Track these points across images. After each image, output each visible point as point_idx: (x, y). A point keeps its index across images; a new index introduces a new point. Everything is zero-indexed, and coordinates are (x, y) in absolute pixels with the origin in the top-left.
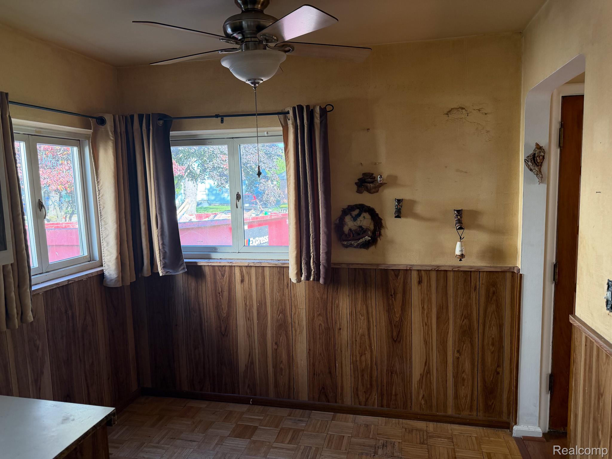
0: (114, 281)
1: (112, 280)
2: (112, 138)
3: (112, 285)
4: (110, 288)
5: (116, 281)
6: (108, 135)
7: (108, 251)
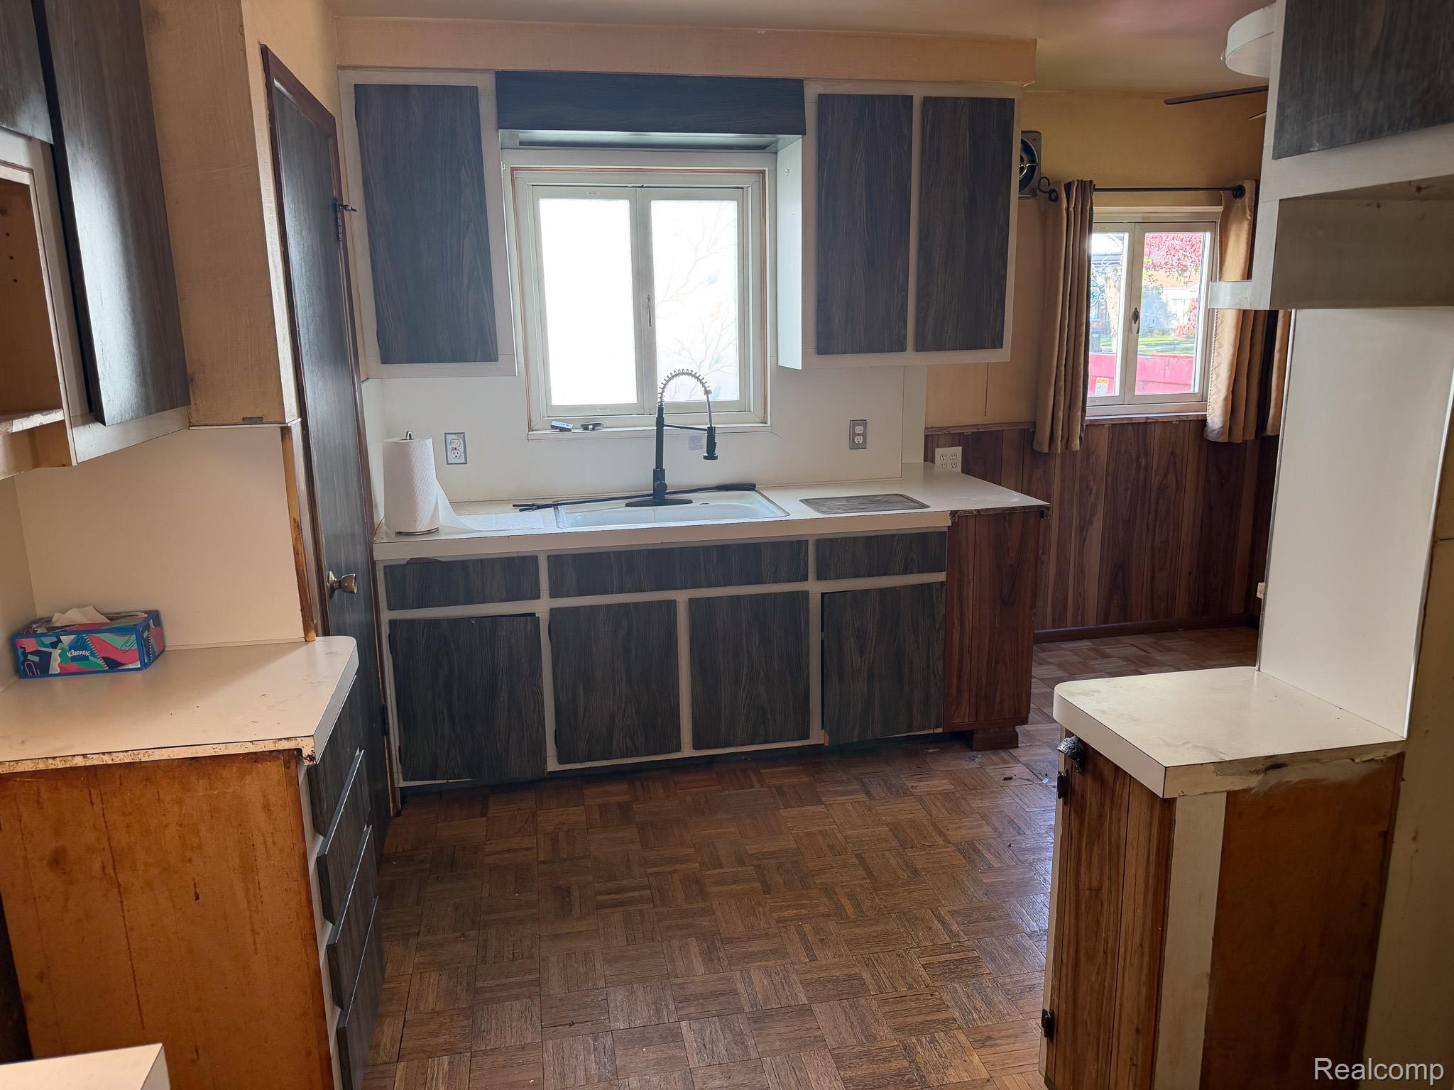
0: (1216, 432)
1: (1214, 430)
2: (1249, 217)
3: (1212, 437)
4: (1209, 442)
5: (1219, 432)
6: (1245, 213)
7: (1216, 387)
